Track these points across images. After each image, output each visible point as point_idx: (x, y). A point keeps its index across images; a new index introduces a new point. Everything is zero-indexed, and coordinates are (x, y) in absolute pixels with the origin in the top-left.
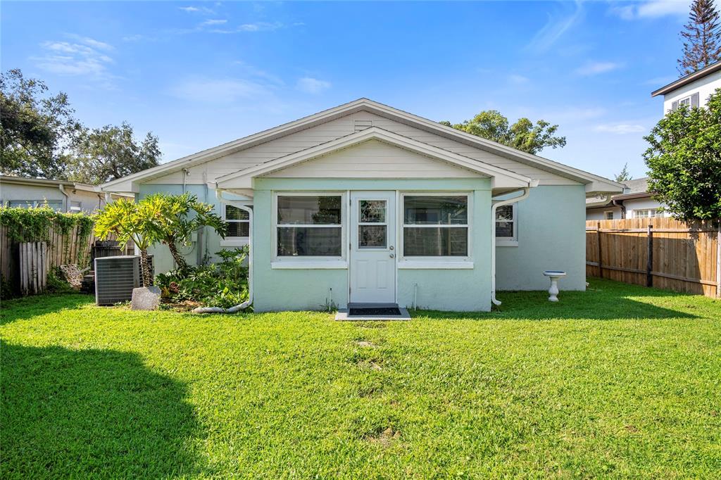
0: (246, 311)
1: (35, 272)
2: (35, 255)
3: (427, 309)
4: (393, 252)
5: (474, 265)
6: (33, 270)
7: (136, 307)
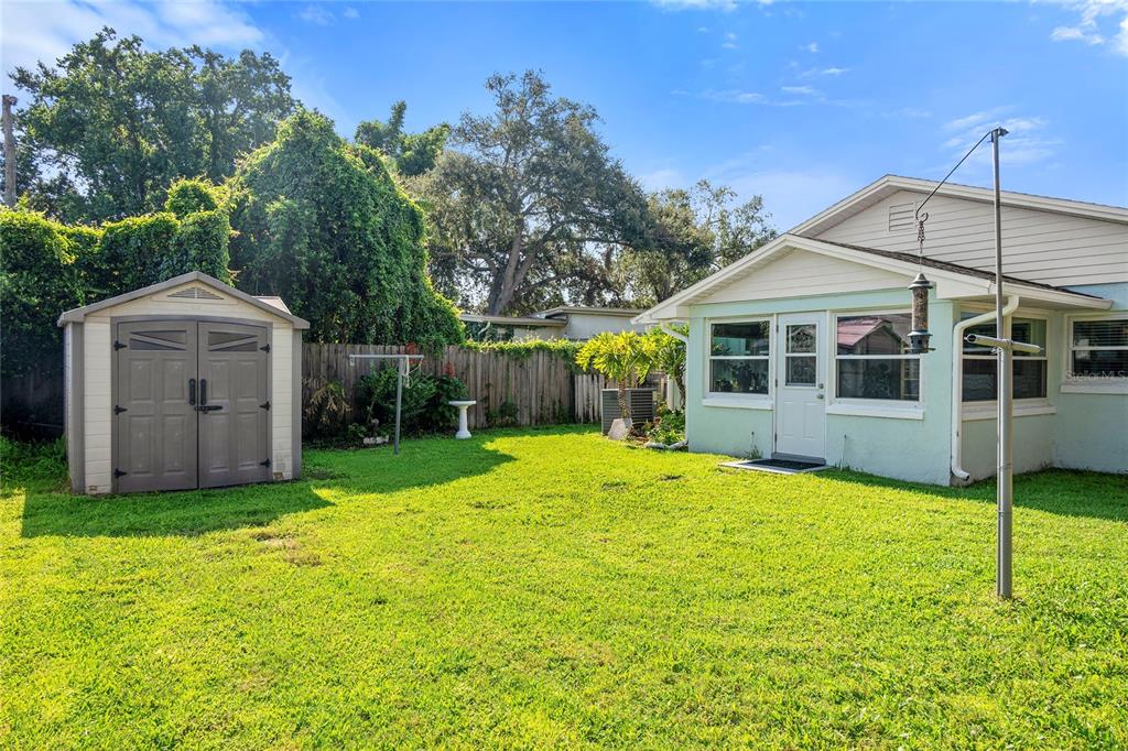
0: (684, 449)
1: (591, 402)
2: (591, 387)
3: (860, 470)
4: (821, 392)
5: (924, 414)
6: (588, 400)
7: (611, 438)
